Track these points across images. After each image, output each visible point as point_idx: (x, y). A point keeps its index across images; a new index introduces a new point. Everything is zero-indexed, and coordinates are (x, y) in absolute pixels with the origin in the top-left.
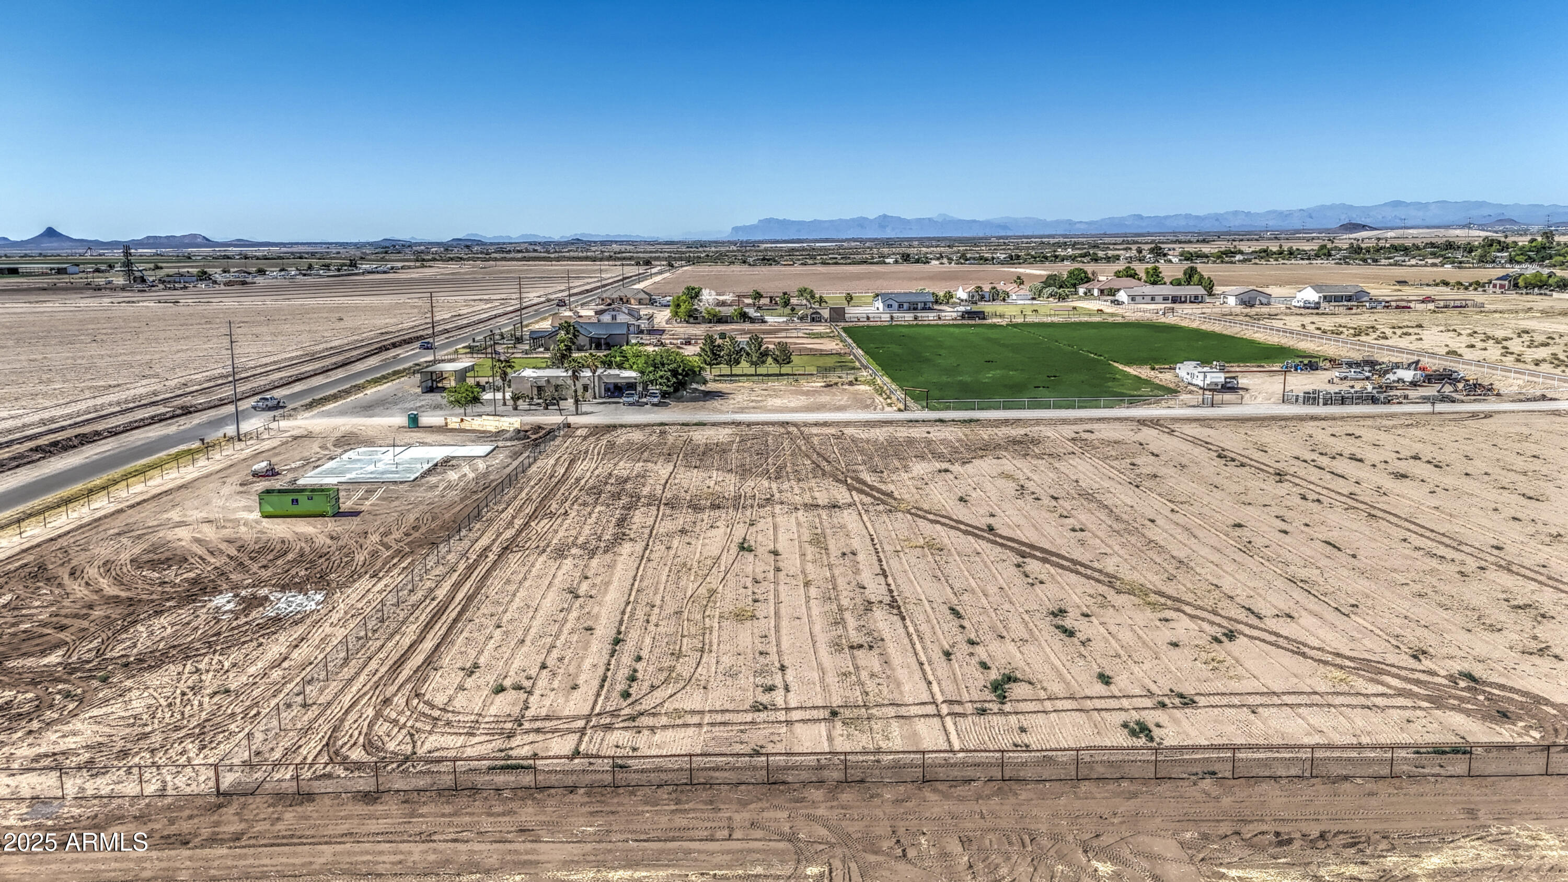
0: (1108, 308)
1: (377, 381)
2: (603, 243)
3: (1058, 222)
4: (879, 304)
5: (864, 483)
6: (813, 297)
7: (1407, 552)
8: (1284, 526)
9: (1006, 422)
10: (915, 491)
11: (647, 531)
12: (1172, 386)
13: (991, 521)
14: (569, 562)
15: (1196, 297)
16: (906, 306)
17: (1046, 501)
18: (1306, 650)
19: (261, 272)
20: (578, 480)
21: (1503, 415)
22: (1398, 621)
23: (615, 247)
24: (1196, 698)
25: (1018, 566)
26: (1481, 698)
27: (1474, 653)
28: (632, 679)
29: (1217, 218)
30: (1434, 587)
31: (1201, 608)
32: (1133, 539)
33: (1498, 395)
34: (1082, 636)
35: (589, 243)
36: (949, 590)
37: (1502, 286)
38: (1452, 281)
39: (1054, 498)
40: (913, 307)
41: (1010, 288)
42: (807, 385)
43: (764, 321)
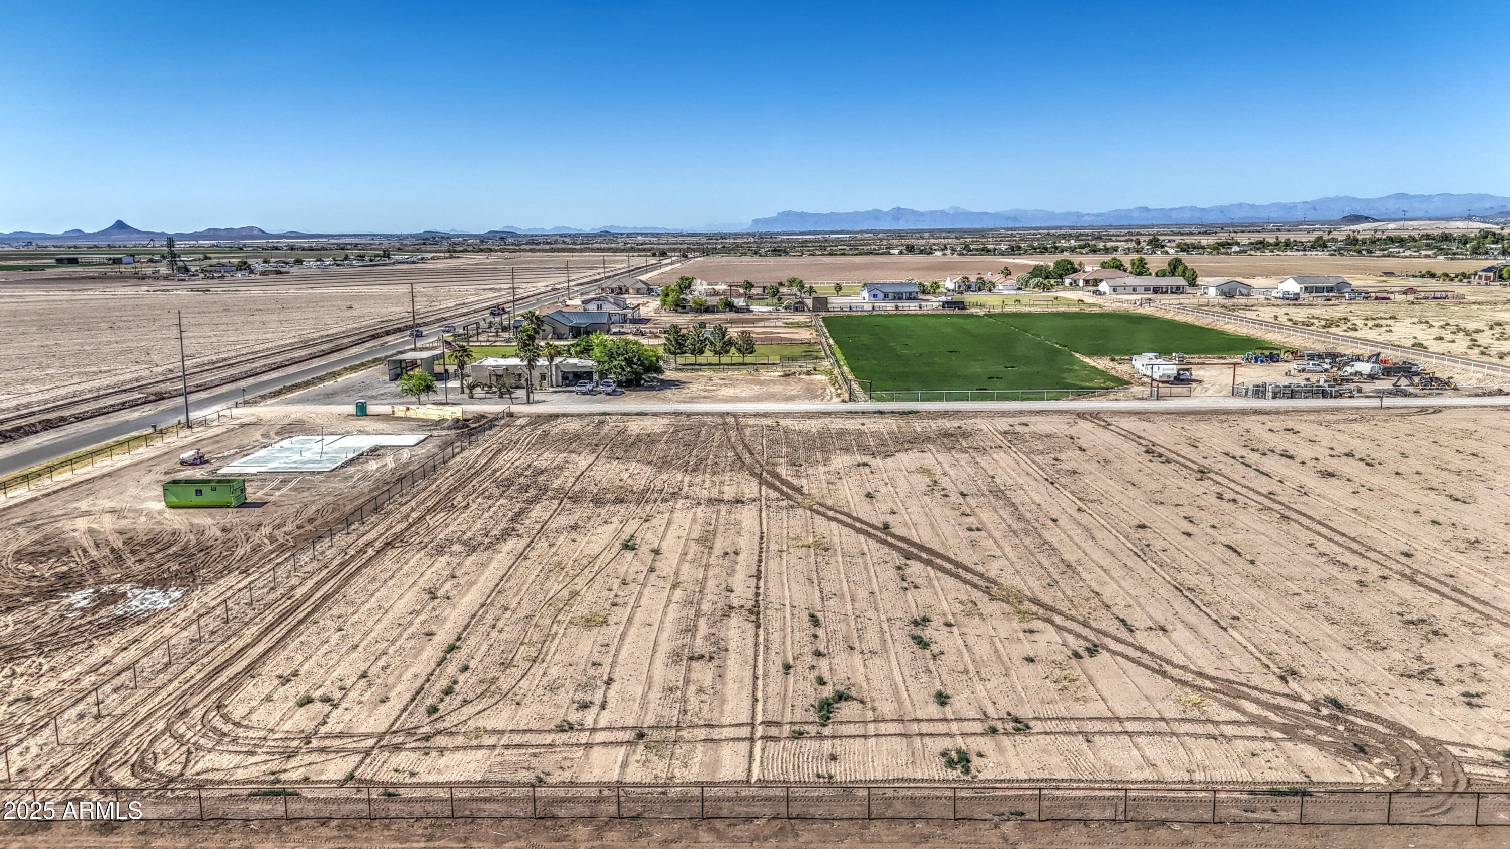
0: (1089, 298)
1: (354, 369)
2: (629, 235)
3: (1067, 215)
4: (865, 294)
5: (778, 477)
6: (803, 287)
7: (1309, 558)
8: (1189, 528)
9: (945, 414)
10: (825, 485)
11: (538, 527)
12: (1126, 378)
13: (890, 519)
14: (443, 559)
15: (1178, 288)
16: (891, 296)
17: (955, 498)
18: (1168, 668)
19: (299, 262)
20: (495, 471)
21: (1452, 411)
22: (1276, 636)
23: (640, 239)
24: (1032, 724)
25: (899, 568)
26: (1341, 728)
27: (1348, 675)
28: (448, 692)
29: (1222, 210)
30: (1327, 598)
31: (1073, 619)
32: (1028, 541)
33: (1455, 389)
34: (935, 648)
35: (615, 235)
36: (818, 594)
37: (1487, 278)
38: (1438, 273)
39: (963, 495)
40: (898, 297)
41: (997, 278)
42: (765, 375)
43: (749, 311)
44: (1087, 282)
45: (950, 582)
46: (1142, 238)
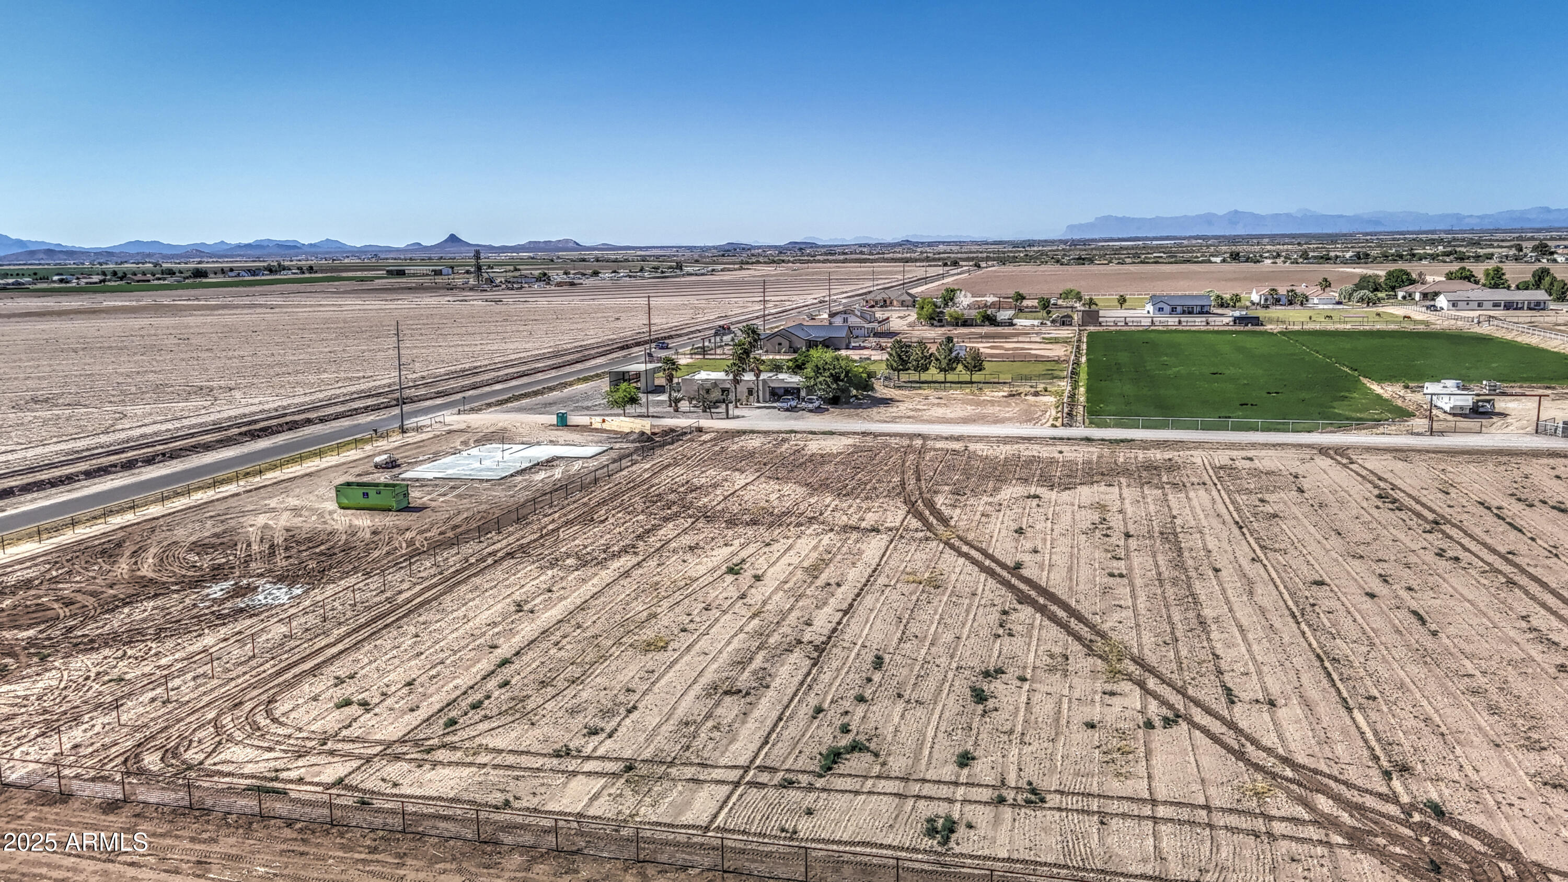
2: (930, 244)
4: (1150, 307)
5: (932, 505)
6: (1080, 299)
7: (1512, 633)
8: (1378, 588)
9: (1162, 444)
10: (978, 516)
11: (659, 545)
12: (1411, 408)
13: (1026, 558)
14: (551, 573)
15: (1538, 303)
16: (1179, 309)
17: (1117, 539)
18: (1251, 749)
19: (596, 274)
20: (652, 486)
22: (1410, 723)
23: (940, 248)
24: (1049, 797)
25: (1005, 613)
26: (1427, 840)
27: (1474, 777)
30: (1506, 682)
31: (1170, 684)
32: (1170, 591)
35: (916, 244)
36: (899, 635)
39: (1128, 536)
40: (1189, 311)
41: (1313, 291)
42: (989, 394)
43: (1011, 324)
44: (1425, 296)
45: (1054, 631)
46: (1524, 244)
